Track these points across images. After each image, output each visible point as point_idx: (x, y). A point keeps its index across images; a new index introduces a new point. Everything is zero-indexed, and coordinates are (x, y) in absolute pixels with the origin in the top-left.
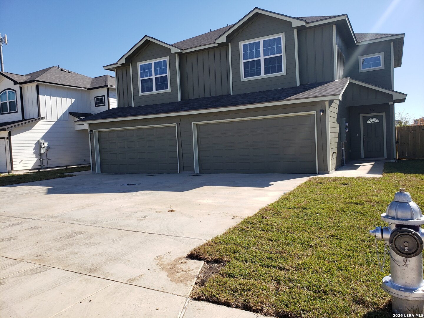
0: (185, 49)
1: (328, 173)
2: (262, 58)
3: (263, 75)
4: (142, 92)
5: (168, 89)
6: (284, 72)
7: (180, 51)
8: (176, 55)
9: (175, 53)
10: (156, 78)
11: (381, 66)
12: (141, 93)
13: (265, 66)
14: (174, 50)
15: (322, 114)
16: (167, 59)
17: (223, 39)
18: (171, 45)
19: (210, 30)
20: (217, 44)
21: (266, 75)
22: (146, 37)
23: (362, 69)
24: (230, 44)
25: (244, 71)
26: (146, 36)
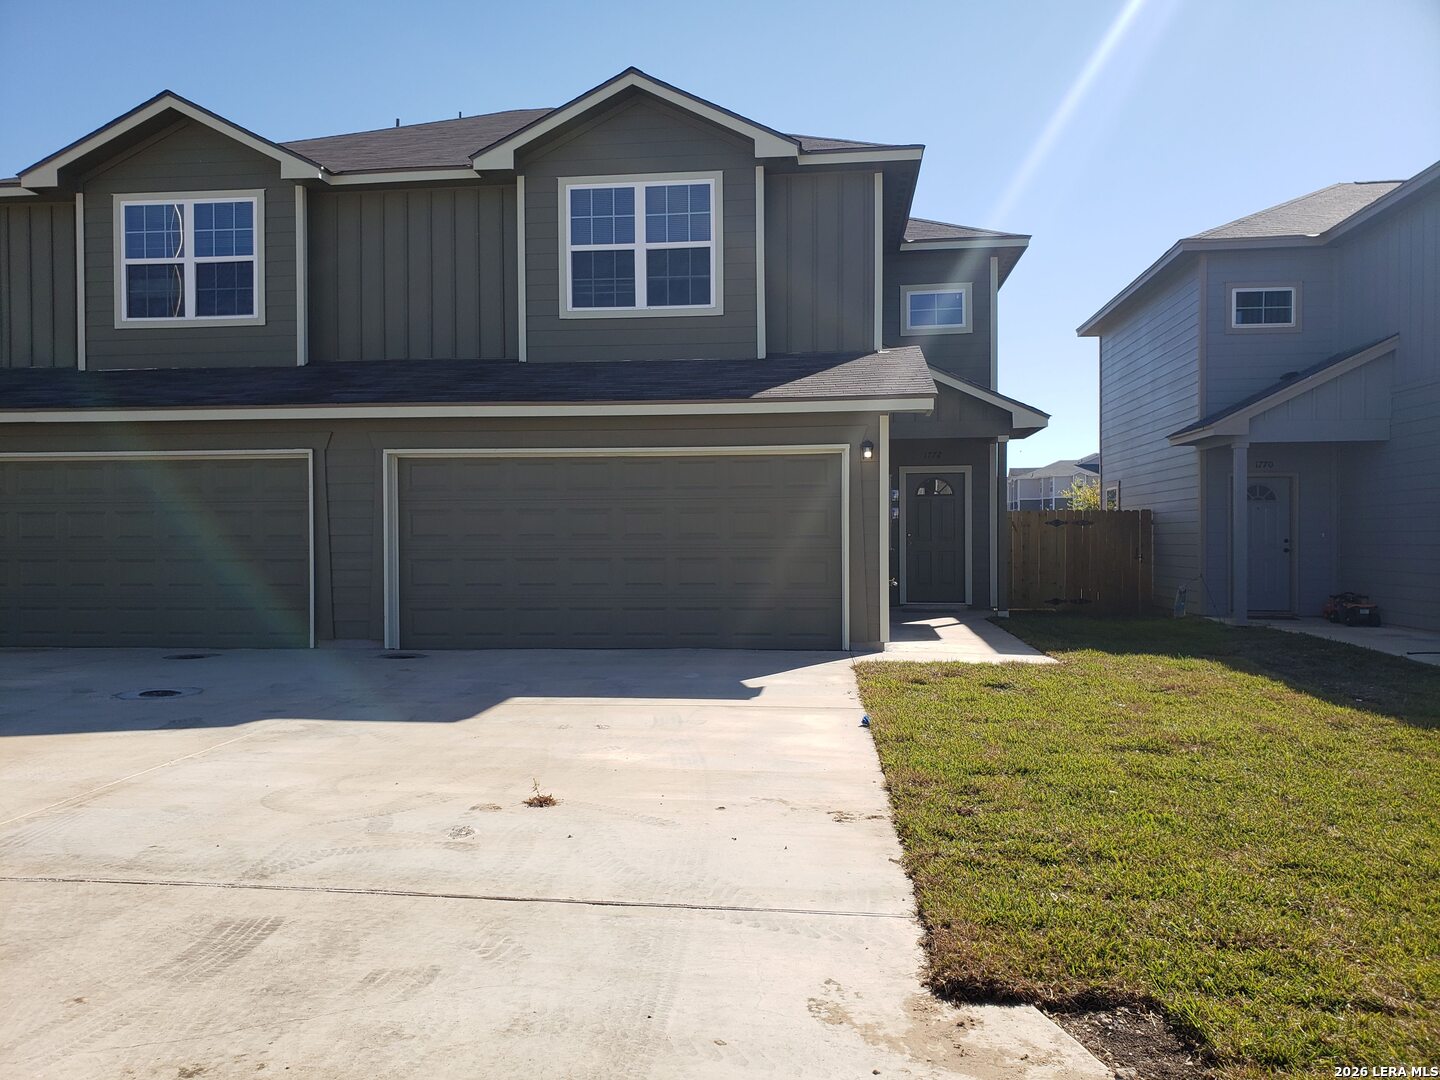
0: (341, 173)
1: (880, 650)
2: (640, 247)
3: (641, 305)
4: (129, 316)
5: (251, 312)
6: (715, 306)
7: (320, 177)
8: (299, 191)
9: (296, 181)
10: (199, 266)
11: (964, 325)
12: (122, 318)
13: (649, 274)
14: (293, 169)
15: (868, 454)
16: (255, 198)
17: (501, 159)
18: (279, 147)
19: (398, 120)
20: (478, 171)
21: (652, 308)
22: (168, 98)
23: (909, 327)
24: (521, 180)
25: (574, 283)
26: (166, 93)
